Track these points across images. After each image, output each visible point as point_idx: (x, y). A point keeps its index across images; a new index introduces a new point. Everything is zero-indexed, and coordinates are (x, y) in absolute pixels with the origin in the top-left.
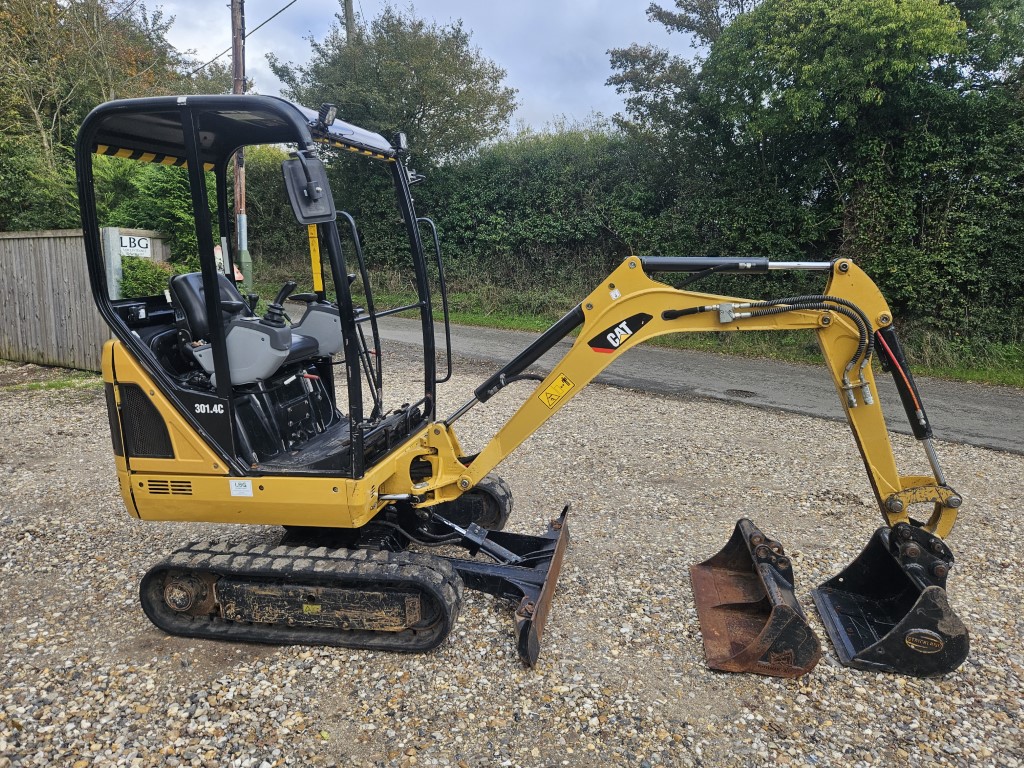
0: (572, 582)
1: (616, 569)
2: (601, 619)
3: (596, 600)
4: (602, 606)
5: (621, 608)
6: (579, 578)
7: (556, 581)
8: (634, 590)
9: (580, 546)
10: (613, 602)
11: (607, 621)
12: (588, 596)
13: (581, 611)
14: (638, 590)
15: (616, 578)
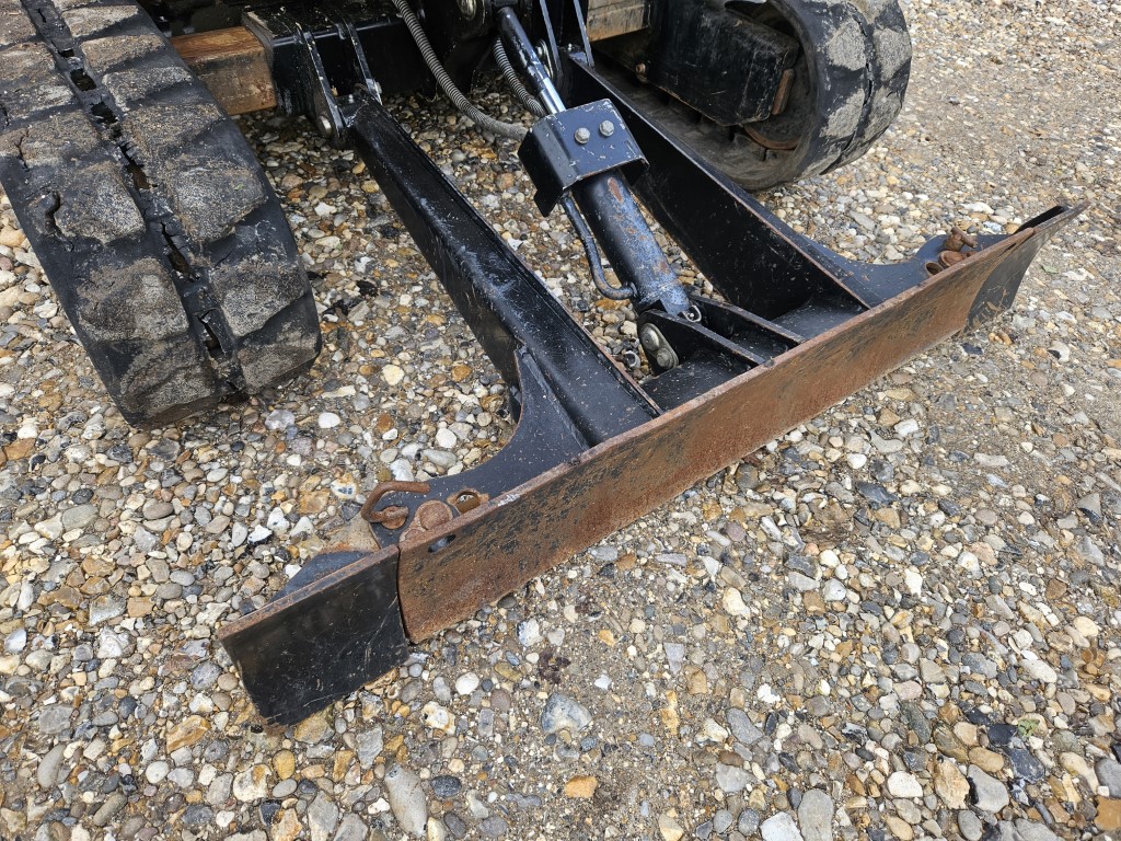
0: (840, 466)
1: (1048, 518)
2: (766, 694)
3: (835, 592)
4: (827, 640)
5: (888, 704)
6: (876, 466)
7: (794, 421)
8: (1031, 658)
9: (1014, 354)
10: (891, 650)
11: (772, 720)
12: (830, 557)
13: (734, 602)
14: (1046, 673)
15: (1014, 552)
